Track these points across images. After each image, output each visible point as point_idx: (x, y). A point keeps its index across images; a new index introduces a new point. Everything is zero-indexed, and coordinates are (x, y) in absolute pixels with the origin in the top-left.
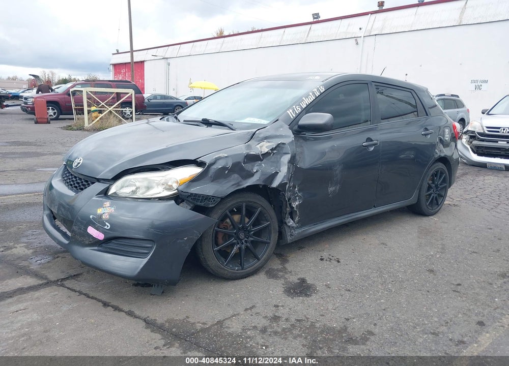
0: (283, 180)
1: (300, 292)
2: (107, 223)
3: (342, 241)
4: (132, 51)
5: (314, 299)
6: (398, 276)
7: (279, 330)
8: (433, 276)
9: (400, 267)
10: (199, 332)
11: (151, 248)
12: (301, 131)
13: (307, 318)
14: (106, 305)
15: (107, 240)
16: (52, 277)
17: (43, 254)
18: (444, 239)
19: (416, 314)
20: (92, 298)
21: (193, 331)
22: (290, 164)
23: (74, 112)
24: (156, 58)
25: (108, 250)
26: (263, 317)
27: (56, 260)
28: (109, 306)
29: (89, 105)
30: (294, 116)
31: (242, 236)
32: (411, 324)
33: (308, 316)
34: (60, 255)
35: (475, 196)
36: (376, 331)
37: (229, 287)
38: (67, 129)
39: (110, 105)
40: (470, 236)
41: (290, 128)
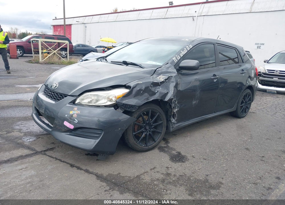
0: (171, 97)
1: (179, 160)
2: (76, 120)
3: (197, 131)
4: (65, 18)
5: (187, 164)
6: (230, 151)
7: (171, 181)
8: (249, 152)
9: (230, 146)
10: (127, 182)
11: (101, 134)
12: (180, 69)
13: (186, 175)
14: (72, 166)
15: (75, 129)
16: (38, 149)
17: (30, 136)
18: (251, 131)
19: (243, 173)
20: (64, 162)
21: (124, 181)
22: (175, 88)
23: (33, 52)
24: (78, 23)
25: (76, 135)
26: (161, 174)
27: (39, 139)
28: (74, 166)
29: (42, 49)
30: (177, 61)
31: (147, 128)
32: (242, 178)
33: (186, 174)
34: (40, 136)
35: (263, 107)
36: (224, 182)
37: (139, 157)
38: (29, 63)
39: (55, 49)
40: (264, 130)
41: (175, 68)
